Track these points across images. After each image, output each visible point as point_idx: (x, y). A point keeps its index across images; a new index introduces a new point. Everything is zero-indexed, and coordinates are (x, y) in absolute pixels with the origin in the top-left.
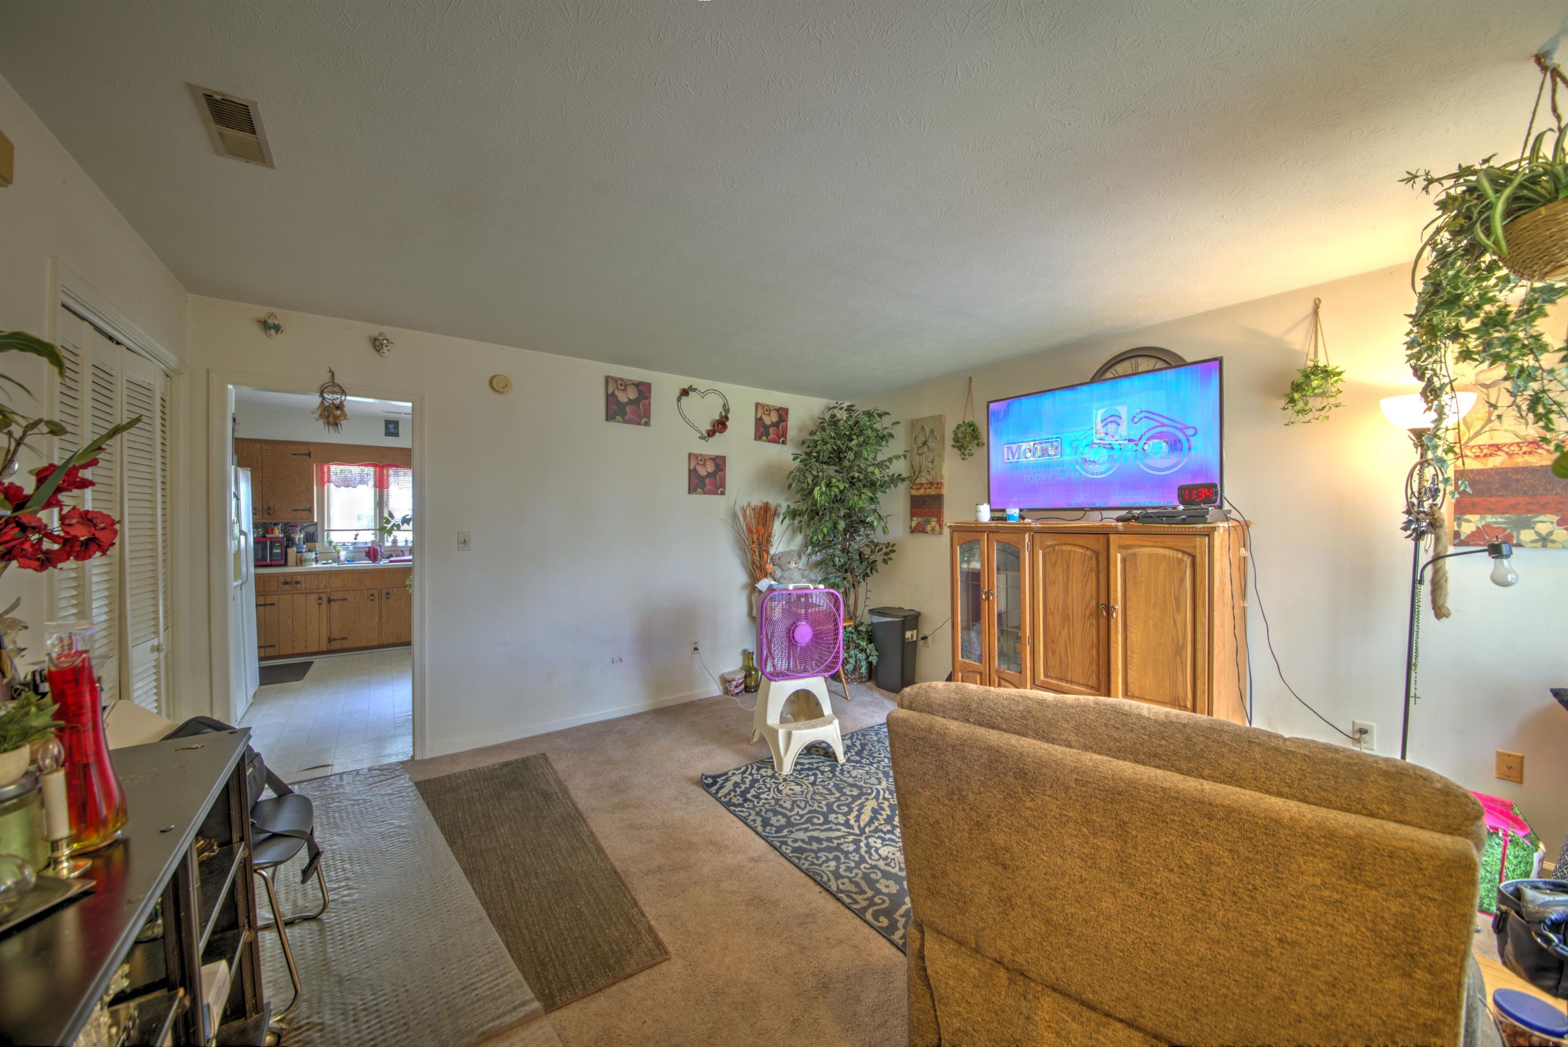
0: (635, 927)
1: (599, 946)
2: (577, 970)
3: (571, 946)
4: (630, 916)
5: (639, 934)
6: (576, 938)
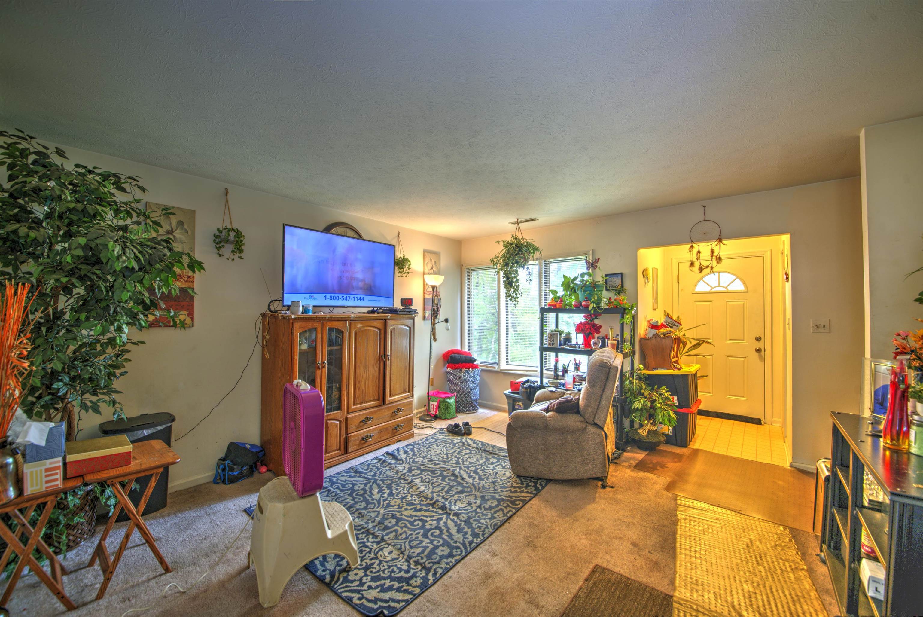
0: (592, 588)
1: (619, 597)
2: (642, 598)
3: (632, 612)
4: (586, 594)
5: (595, 583)
6: (626, 613)
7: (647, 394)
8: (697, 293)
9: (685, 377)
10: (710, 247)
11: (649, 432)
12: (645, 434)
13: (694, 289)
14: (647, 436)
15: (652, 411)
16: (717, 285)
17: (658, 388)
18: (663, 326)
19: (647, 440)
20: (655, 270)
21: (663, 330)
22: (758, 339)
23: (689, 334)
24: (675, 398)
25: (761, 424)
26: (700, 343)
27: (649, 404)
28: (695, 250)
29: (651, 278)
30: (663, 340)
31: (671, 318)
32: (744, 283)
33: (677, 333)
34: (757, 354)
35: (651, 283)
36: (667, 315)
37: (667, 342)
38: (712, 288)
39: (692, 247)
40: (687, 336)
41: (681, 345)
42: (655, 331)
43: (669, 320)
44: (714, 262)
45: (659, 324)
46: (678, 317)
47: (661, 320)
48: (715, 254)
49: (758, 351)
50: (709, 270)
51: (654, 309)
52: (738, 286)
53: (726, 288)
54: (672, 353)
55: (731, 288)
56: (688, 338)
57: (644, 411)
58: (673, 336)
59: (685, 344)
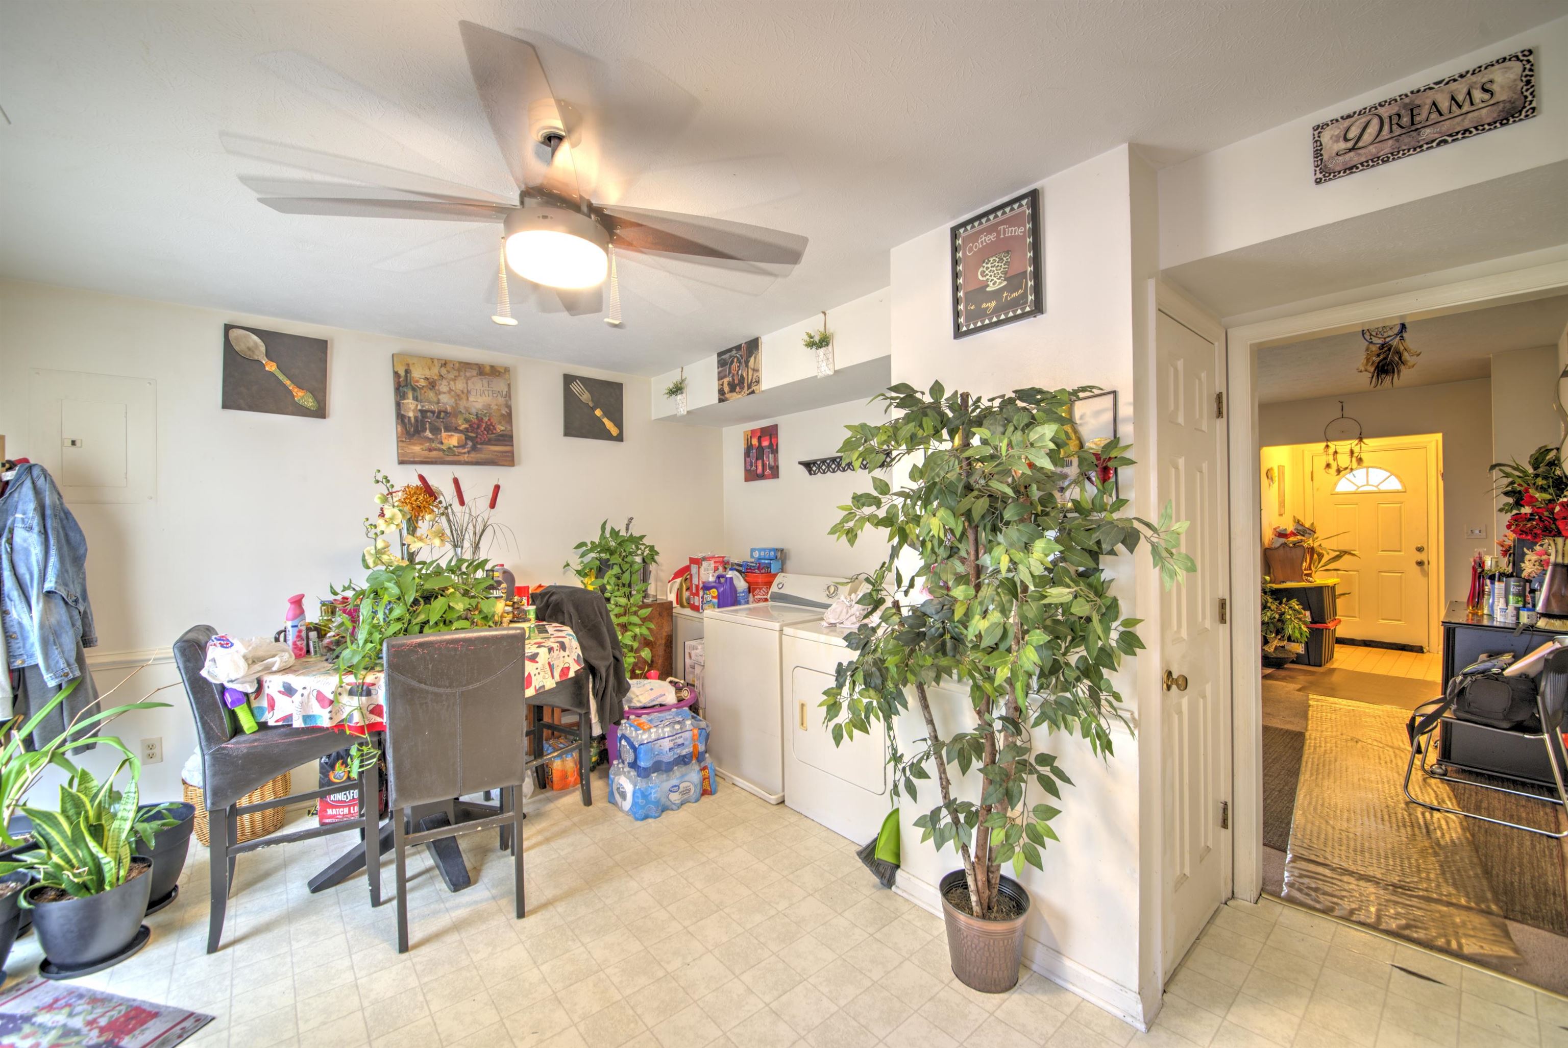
7: (1273, 607)
8: (1338, 494)
9: (1320, 589)
10: (1349, 447)
11: (1276, 648)
12: (1272, 650)
13: (1334, 489)
14: (1274, 652)
15: (1279, 624)
16: (1365, 483)
17: (1288, 601)
18: (1293, 534)
19: (1274, 655)
20: (1281, 468)
21: (1292, 539)
22: (1420, 550)
23: (1325, 544)
24: (1308, 613)
25: (1423, 652)
26: (1341, 554)
27: (1277, 616)
28: (1331, 450)
29: (1276, 479)
30: (1293, 550)
31: (1302, 525)
32: (1401, 481)
33: (1310, 542)
34: (1418, 568)
35: (1276, 485)
36: (1298, 522)
37: (1299, 552)
38: (1359, 488)
39: (1327, 446)
40: (1323, 546)
41: (1315, 556)
42: (1283, 540)
43: (1300, 528)
44: (1355, 464)
45: (1288, 532)
46: (1313, 524)
47: (1291, 528)
48: (1356, 455)
49: (1420, 563)
50: (1348, 470)
51: (1281, 515)
52: (1394, 484)
53: (1377, 486)
54: (1304, 564)
55: (1383, 487)
56: (1325, 549)
57: (1271, 626)
58: (1305, 545)
59: (1321, 556)
